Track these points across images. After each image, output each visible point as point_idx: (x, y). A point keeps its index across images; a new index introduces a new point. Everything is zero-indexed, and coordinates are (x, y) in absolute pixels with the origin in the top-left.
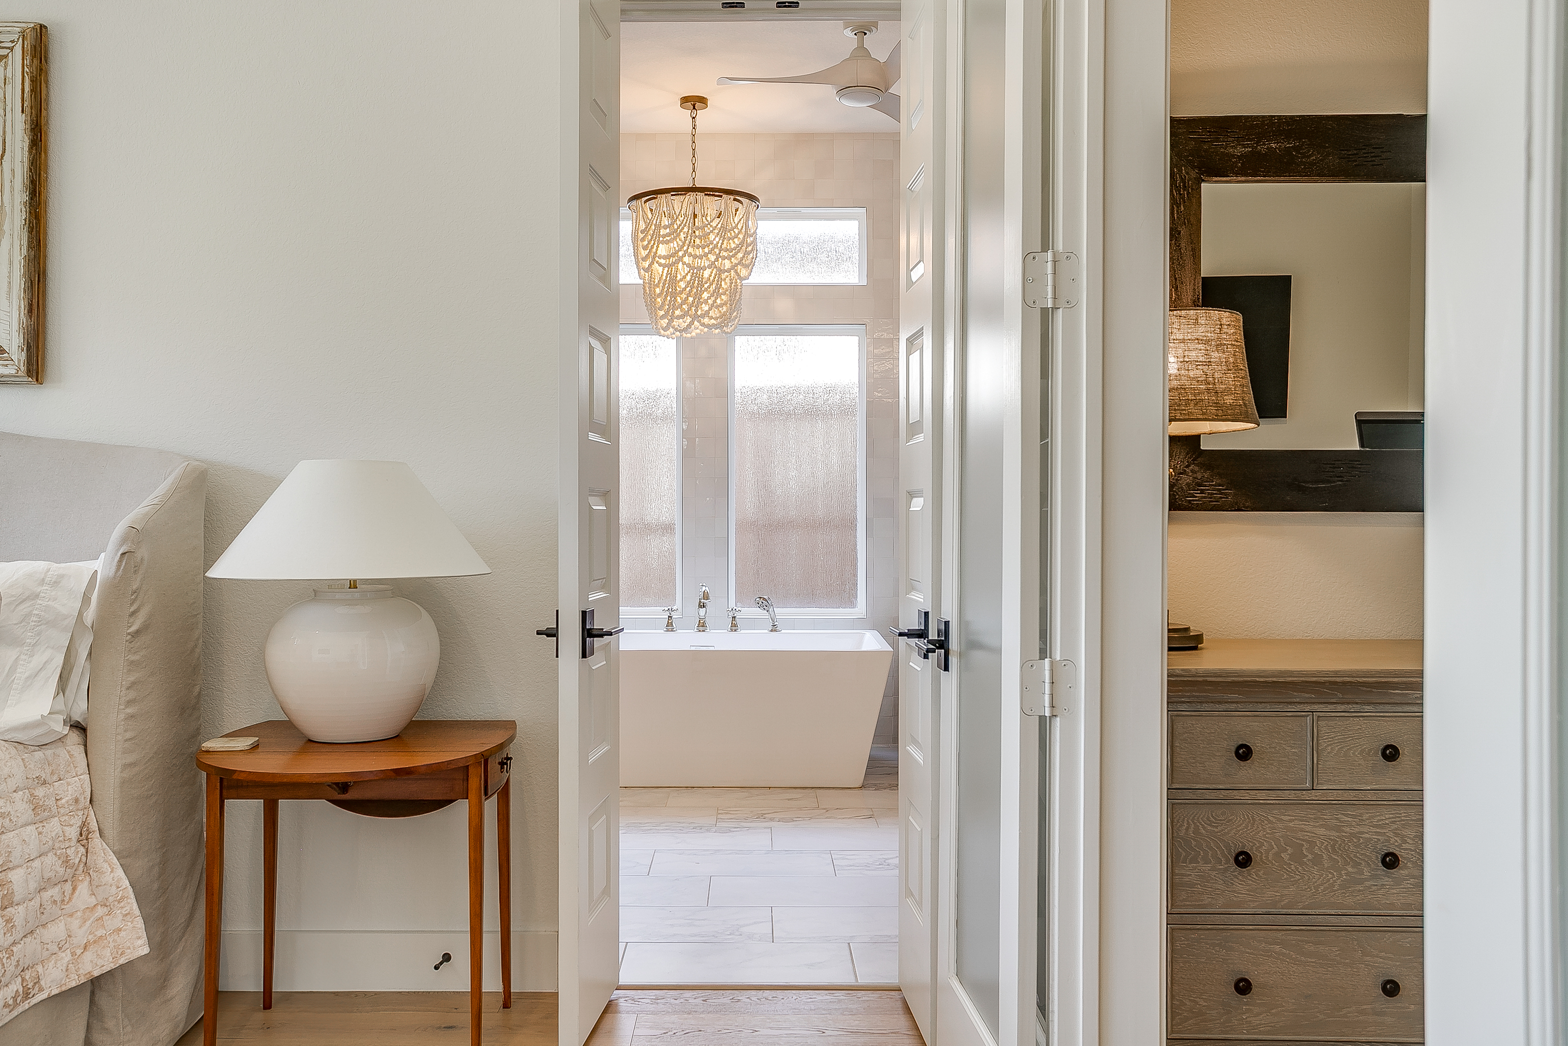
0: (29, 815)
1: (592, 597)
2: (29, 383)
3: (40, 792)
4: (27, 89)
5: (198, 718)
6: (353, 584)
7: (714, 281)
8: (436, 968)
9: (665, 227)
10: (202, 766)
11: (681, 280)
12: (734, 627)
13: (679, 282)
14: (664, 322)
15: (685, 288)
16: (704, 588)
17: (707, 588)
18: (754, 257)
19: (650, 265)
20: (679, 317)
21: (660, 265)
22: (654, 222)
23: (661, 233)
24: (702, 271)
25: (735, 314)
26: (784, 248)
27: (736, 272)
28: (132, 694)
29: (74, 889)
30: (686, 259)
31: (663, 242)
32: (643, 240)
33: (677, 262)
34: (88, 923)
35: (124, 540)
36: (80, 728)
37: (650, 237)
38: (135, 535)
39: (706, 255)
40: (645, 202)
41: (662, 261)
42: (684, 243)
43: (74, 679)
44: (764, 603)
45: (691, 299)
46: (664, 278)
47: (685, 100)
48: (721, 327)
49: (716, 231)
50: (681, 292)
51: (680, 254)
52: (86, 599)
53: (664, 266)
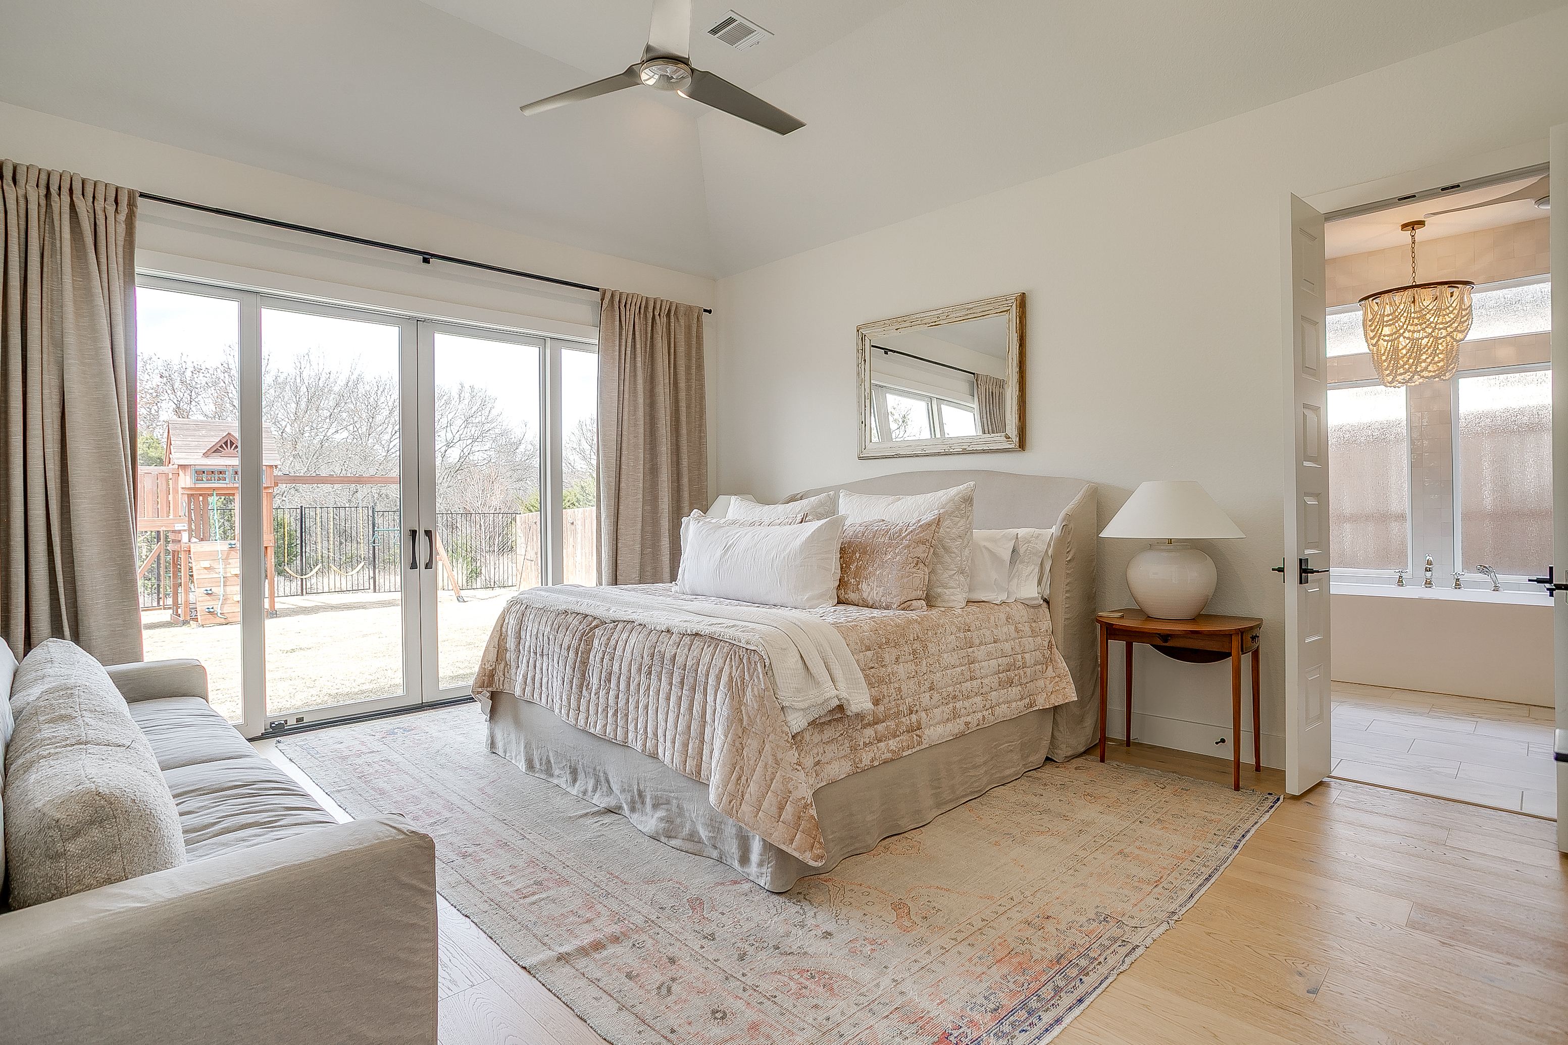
0: (1030, 633)
1: (1307, 552)
2: (1020, 451)
3: (1034, 625)
4: (1018, 322)
5: (1095, 604)
6: (1170, 541)
7: (1431, 346)
8: (1217, 743)
9: (1388, 315)
10: (1098, 621)
11: (1402, 349)
12: (1458, 585)
13: (1401, 350)
14: (1390, 379)
15: (1406, 354)
16: (1428, 558)
17: (1431, 558)
18: (1470, 323)
19: (1377, 342)
20: (1401, 374)
21: (1385, 341)
22: (1379, 313)
23: (1385, 320)
24: (1420, 341)
25: (1453, 365)
26: (1506, 309)
27: (1452, 337)
28: (1068, 588)
29: (1047, 668)
30: (1407, 334)
31: (1386, 326)
32: (1371, 326)
33: (1398, 337)
34: (1053, 683)
35: (1064, 520)
36: (1046, 601)
37: (1376, 324)
38: (1068, 517)
39: (1423, 329)
40: (1373, 300)
41: (1387, 338)
42: (1404, 324)
43: (1045, 579)
44: (1484, 570)
45: (1411, 361)
46: (1388, 349)
47: (1404, 226)
48: (1439, 377)
49: (1432, 312)
50: (1403, 357)
51: (1401, 331)
52: (1049, 545)
53: (1388, 341)
